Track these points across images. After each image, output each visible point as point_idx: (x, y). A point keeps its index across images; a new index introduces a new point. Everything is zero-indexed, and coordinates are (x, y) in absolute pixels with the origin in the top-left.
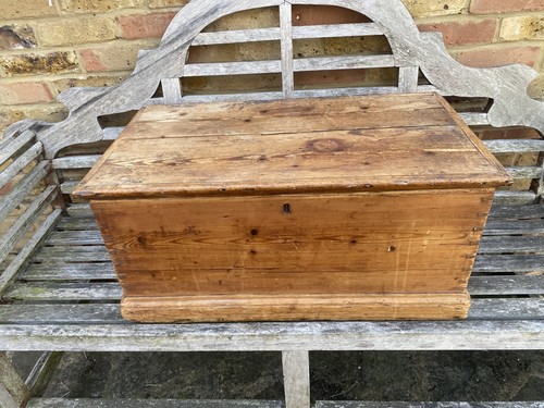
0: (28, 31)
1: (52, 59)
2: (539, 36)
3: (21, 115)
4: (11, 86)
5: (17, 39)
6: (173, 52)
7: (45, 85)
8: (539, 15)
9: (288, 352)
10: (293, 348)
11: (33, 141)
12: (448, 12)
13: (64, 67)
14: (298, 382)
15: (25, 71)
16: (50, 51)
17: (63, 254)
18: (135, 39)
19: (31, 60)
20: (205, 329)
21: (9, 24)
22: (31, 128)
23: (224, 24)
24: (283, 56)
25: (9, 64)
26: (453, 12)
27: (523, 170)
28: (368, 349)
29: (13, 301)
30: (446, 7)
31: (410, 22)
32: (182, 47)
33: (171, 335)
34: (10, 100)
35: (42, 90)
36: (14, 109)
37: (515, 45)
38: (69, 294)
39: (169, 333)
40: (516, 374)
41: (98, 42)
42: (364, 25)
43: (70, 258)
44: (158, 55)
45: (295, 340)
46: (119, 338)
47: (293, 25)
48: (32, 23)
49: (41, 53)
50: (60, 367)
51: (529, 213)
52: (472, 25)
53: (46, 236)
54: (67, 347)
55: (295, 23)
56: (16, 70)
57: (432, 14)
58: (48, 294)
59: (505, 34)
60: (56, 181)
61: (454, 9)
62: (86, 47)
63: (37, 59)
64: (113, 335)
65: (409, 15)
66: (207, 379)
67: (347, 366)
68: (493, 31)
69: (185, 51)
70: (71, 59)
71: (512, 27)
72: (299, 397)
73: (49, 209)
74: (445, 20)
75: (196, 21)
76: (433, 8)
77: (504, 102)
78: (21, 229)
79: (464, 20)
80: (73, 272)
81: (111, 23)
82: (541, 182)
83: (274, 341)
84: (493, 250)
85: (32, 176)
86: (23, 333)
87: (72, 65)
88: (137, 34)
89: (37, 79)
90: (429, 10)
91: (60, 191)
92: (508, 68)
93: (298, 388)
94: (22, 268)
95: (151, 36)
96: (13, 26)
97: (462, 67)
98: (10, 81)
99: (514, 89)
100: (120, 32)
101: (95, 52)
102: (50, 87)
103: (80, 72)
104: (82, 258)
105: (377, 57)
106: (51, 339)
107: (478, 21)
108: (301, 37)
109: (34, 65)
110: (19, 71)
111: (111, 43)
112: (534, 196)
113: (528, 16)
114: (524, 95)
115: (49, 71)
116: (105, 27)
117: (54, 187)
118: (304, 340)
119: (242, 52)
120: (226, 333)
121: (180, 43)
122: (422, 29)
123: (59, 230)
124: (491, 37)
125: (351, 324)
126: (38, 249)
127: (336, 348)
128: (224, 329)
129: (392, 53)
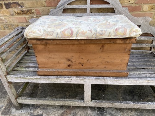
0: (22, 3)
1: (28, 11)
2: (153, 10)
3: (18, 26)
4: (16, 18)
5: (19, 5)
6: (59, 10)
7: (25, 18)
8: (153, 5)
9: (86, 84)
10: (87, 83)
11: (22, 32)
12: (130, 3)
13: (31, 13)
14: (88, 93)
15: (20, 14)
16: (27, 9)
17: (28, 61)
18: (50, 7)
19: (22, 11)
20: (65, 77)
21: (17, 1)
22: (21, 29)
23: (72, 4)
24: (87, 12)
25: (16, 12)
26: (131, 3)
27: (148, 44)
28: (106, 84)
29: (15, 70)
30: (129, 2)
31: (120, 5)
32: (62, 9)
33: (57, 79)
34: (15, 22)
35: (24, 19)
36: (17, 24)
37: (146, 12)
38: (30, 69)
39: (56, 78)
40: (145, 98)
41: (40, 7)
42: (108, 5)
43: (30, 62)
44: (55, 10)
45: (88, 81)
46: (43, 79)
47: (90, 4)
48: (23, 1)
49: (25, 9)
50: (24, 92)
51: (149, 56)
52: (136, 7)
53: (23, 56)
54: (30, 81)
55: (91, 4)
56: (18, 14)
57: (125, 3)
58: (25, 69)
59: (144, 9)
60: (27, 43)
61: (131, 2)
62: (37, 8)
63: (24, 11)
65: (120, 3)
66: (63, 97)
67: (100, 95)
68: (141, 8)
69: (62, 10)
70: (33, 11)
71: (146, 7)
72: (88, 98)
73: (24, 50)
74: (129, 5)
75: (66, 2)
76: (126, 2)
77: (143, 26)
78: (18, 53)
79: (134, 5)
80: (31, 65)
81: (44, 2)
82: (152, 48)
83: (83, 81)
84: (139, 63)
85: (21, 40)
86: (19, 77)
87: (33, 13)
88: (50, 5)
89: (23, 16)
90: (125, 2)
91: (27, 46)
92: (145, 17)
93: (88, 95)
94: (18, 63)
95: (54, 6)
96: (19, 2)
97: (133, 17)
98: (16, 17)
99: (146, 23)
100: (46, 5)
101: (39, 10)
102: (26, 18)
103: (35, 15)
104: (33, 62)
105: (111, 13)
106: (26, 78)
107: (137, 5)
108: (92, 7)
109: (23, 12)
110: (19, 14)
111: (43, 7)
112: (150, 52)
113: (150, 5)
114: (149, 25)
115: (27, 14)
116: (42, 3)
117: (26, 44)
118: (90, 81)
119: (77, 11)
120: (71, 78)
121: (61, 8)
122: (123, 7)
123: (27, 55)
124: (140, 10)
125: (102, 77)
126: (22, 59)
127: (98, 83)
128: (70, 77)
129: (115, 13)
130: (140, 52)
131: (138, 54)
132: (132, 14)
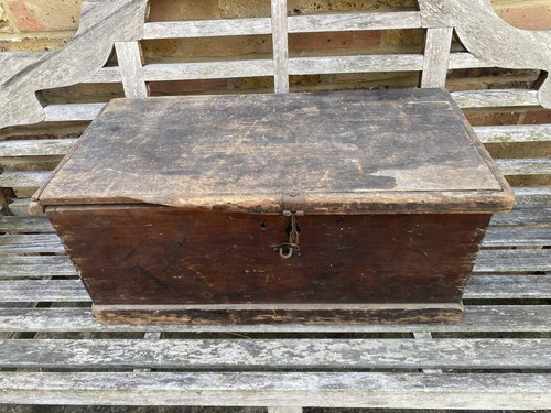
9: (276, 408)
10: (282, 404)
20: (167, 381)
24: (274, 11)
39: (119, 385)
44: (107, 9)
45: (284, 396)
46: (53, 391)
64: (45, 388)
69: (144, 4)
80: (7, 293)
83: (257, 397)
87: (2, 23)
97: (511, 28)
101: (29, 5)
103: (12, 32)
104: (21, 273)
105: (398, 14)
118: (296, 397)
119: (220, 5)
120: (193, 387)
128: (191, 381)
129: (418, 9)
130: (534, 198)
131: (526, 210)
132: (501, 14)
